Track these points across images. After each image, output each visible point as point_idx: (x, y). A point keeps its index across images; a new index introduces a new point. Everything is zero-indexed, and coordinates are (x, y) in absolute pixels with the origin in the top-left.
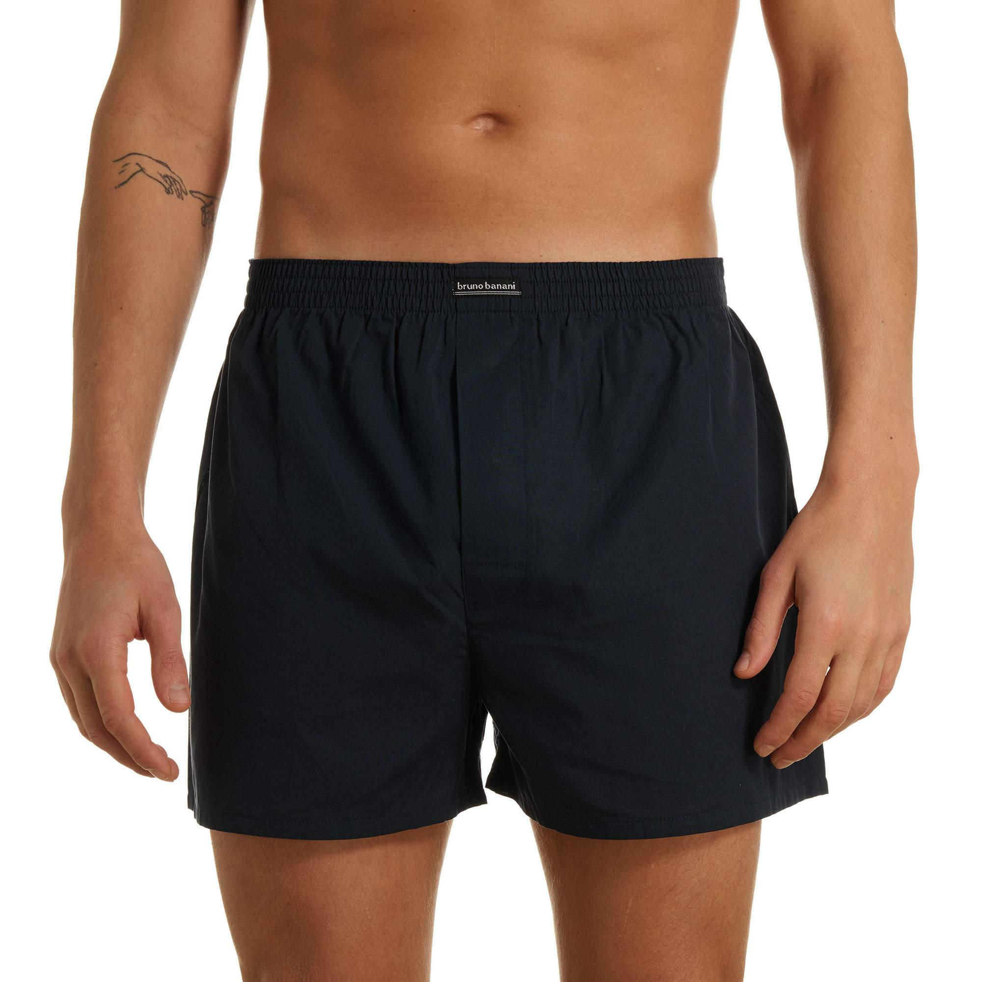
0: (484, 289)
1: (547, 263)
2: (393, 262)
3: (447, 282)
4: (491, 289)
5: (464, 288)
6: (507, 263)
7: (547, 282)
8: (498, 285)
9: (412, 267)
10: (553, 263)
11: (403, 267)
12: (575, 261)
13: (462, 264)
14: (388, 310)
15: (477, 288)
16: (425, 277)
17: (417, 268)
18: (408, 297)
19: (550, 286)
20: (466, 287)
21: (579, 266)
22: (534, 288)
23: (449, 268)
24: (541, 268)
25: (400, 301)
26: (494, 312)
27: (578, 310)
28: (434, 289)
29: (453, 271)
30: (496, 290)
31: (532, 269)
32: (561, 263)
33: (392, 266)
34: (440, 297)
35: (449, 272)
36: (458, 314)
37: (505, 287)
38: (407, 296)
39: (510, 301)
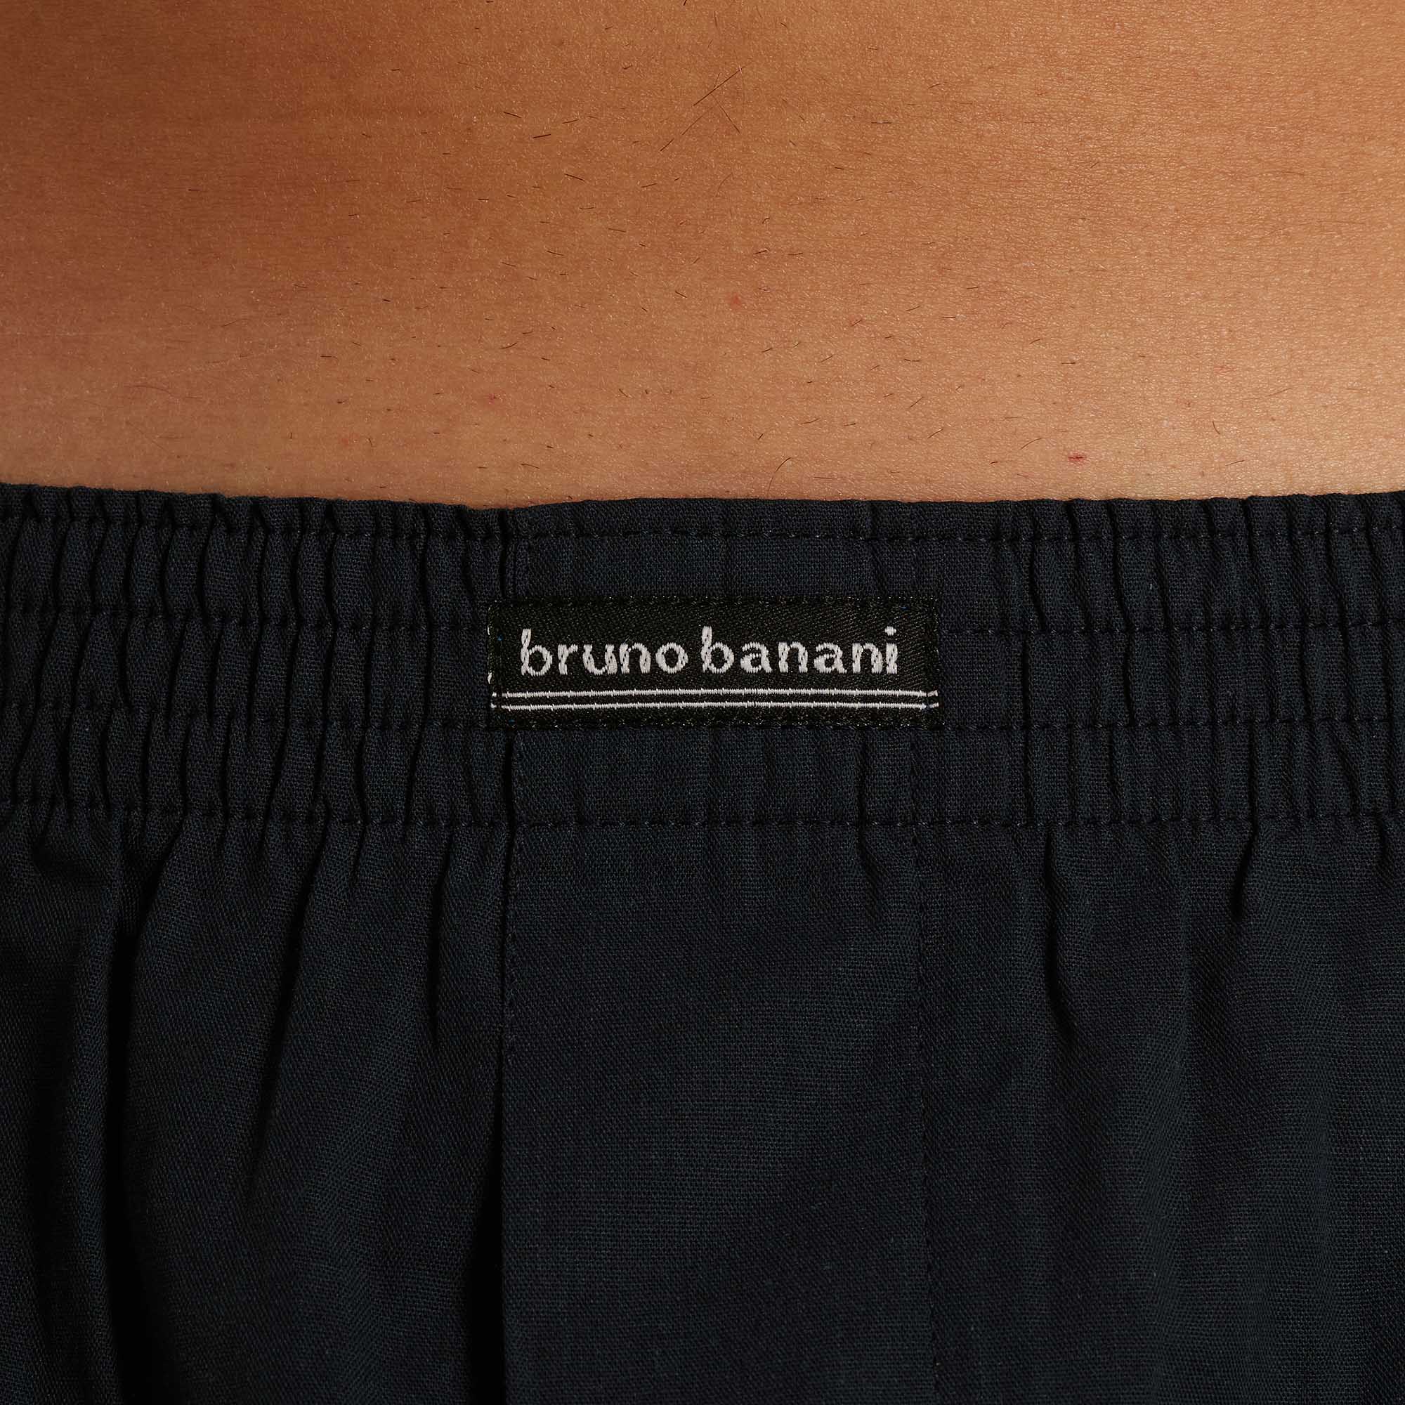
0: (693, 675)
1: (1112, 507)
2: (111, 492)
3: (455, 626)
4: (737, 677)
5: (563, 669)
6: (847, 506)
7: (1109, 630)
8: (783, 649)
9: (230, 530)
10: (1155, 506)
11: (175, 526)
12: (1295, 491)
13: (556, 510)
14: (70, 804)
15: (645, 667)
16: (312, 597)
17: (260, 535)
18: (199, 727)
19: (1128, 654)
20: (575, 660)
21: (1320, 520)
22: (1025, 669)
23: (469, 535)
24: (1076, 538)
25: (146, 744)
26: (759, 822)
27: (1312, 815)
28: (368, 667)
29: (496, 557)
30: (776, 679)
31: (1014, 540)
32: (1208, 507)
33: (108, 522)
34: (405, 727)
35: (465, 566)
36: (520, 840)
37: (830, 659)
38: (192, 716)
39: (865, 752)
